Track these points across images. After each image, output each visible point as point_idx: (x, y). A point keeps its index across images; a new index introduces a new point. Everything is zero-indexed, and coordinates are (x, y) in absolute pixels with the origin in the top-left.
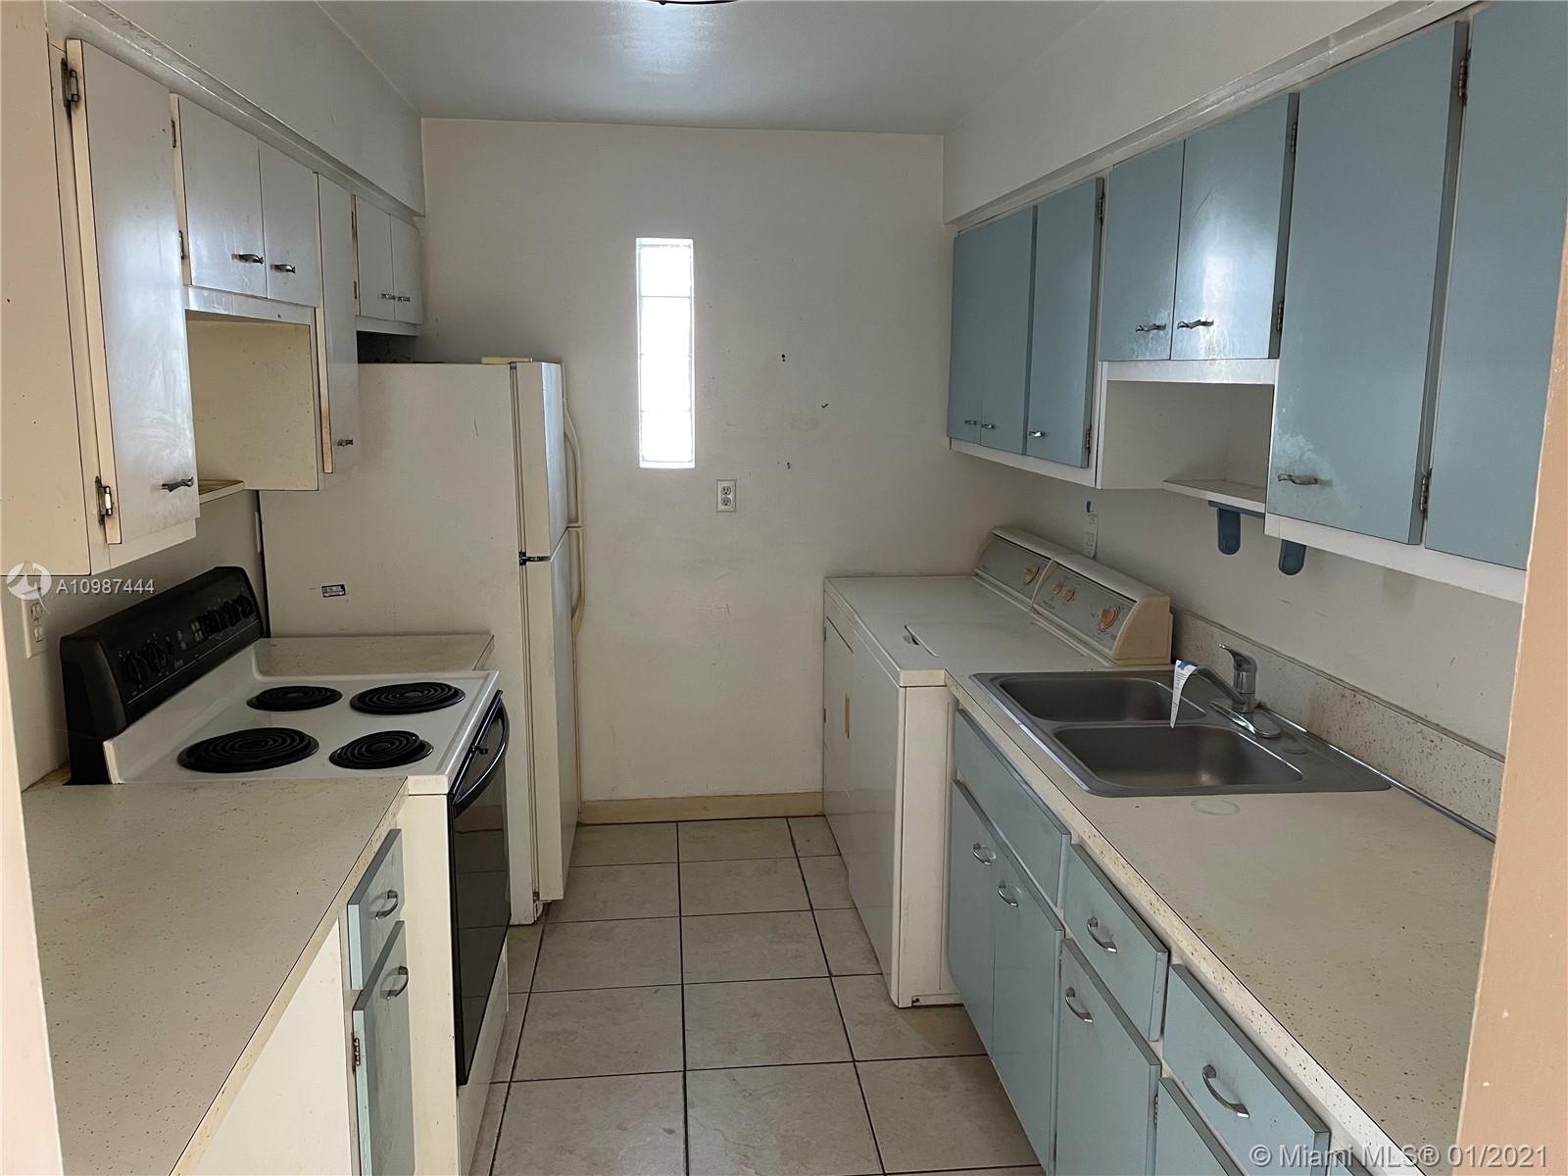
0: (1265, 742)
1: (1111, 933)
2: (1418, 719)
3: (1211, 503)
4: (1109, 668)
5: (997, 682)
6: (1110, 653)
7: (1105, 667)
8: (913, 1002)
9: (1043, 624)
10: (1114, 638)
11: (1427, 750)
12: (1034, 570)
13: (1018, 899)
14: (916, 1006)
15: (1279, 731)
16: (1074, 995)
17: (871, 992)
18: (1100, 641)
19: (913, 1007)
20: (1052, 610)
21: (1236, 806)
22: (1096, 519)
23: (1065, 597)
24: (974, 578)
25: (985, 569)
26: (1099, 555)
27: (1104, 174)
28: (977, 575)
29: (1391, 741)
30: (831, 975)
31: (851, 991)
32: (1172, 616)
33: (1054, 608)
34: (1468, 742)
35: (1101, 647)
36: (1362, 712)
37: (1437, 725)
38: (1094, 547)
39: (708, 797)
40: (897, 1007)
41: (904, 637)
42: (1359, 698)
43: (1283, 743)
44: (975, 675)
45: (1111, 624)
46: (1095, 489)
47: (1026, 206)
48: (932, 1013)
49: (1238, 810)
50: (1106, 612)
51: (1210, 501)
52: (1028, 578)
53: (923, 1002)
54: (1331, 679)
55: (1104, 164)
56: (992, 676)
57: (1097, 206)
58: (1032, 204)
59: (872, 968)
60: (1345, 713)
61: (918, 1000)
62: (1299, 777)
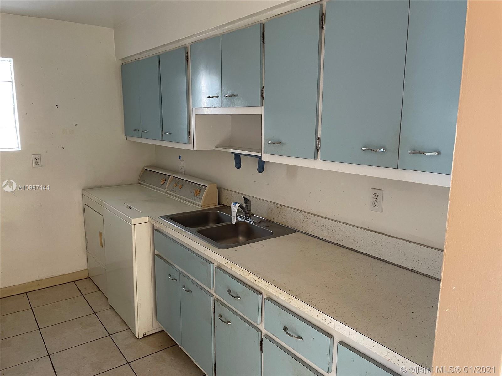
0: (257, 224)
1: (237, 293)
2: (302, 211)
3: (232, 153)
4: (201, 209)
5: (169, 218)
6: (200, 204)
7: (200, 208)
8: (144, 335)
9: (171, 197)
10: (201, 199)
11: (305, 220)
12: (164, 179)
13: (191, 290)
14: (145, 336)
15: (260, 221)
16: (221, 317)
17: (127, 336)
18: (195, 200)
19: (144, 337)
20: (175, 192)
21: (262, 245)
22: (183, 161)
23: (179, 188)
24: (139, 184)
25: (143, 181)
26: (185, 173)
27: (187, 46)
28: (140, 183)
29: (294, 218)
30: (110, 335)
31: (119, 339)
32: (217, 190)
33: (175, 191)
34: (317, 215)
35: (196, 202)
36: (284, 211)
37: (307, 212)
38: (184, 171)
39: (39, 280)
40: (138, 339)
41: (126, 207)
42: (283, 207)
43: (262, 224)
44: (160, 217)
45: (199, 194)
46: (193, 151)
47: (155, 55)
48: (151, 337)
49: (263, 246)
50: (196, 191)
51: (232, 152)
52: (162, 183)
53: (147, 334)
54: (273, 203)
55: (188, 42)
56: (166, 216)
57: (186, 56)
58: (158, 54)
59: (125, 328)
60: (279, 212)
61: (145, 334)
62: (272, 234)
